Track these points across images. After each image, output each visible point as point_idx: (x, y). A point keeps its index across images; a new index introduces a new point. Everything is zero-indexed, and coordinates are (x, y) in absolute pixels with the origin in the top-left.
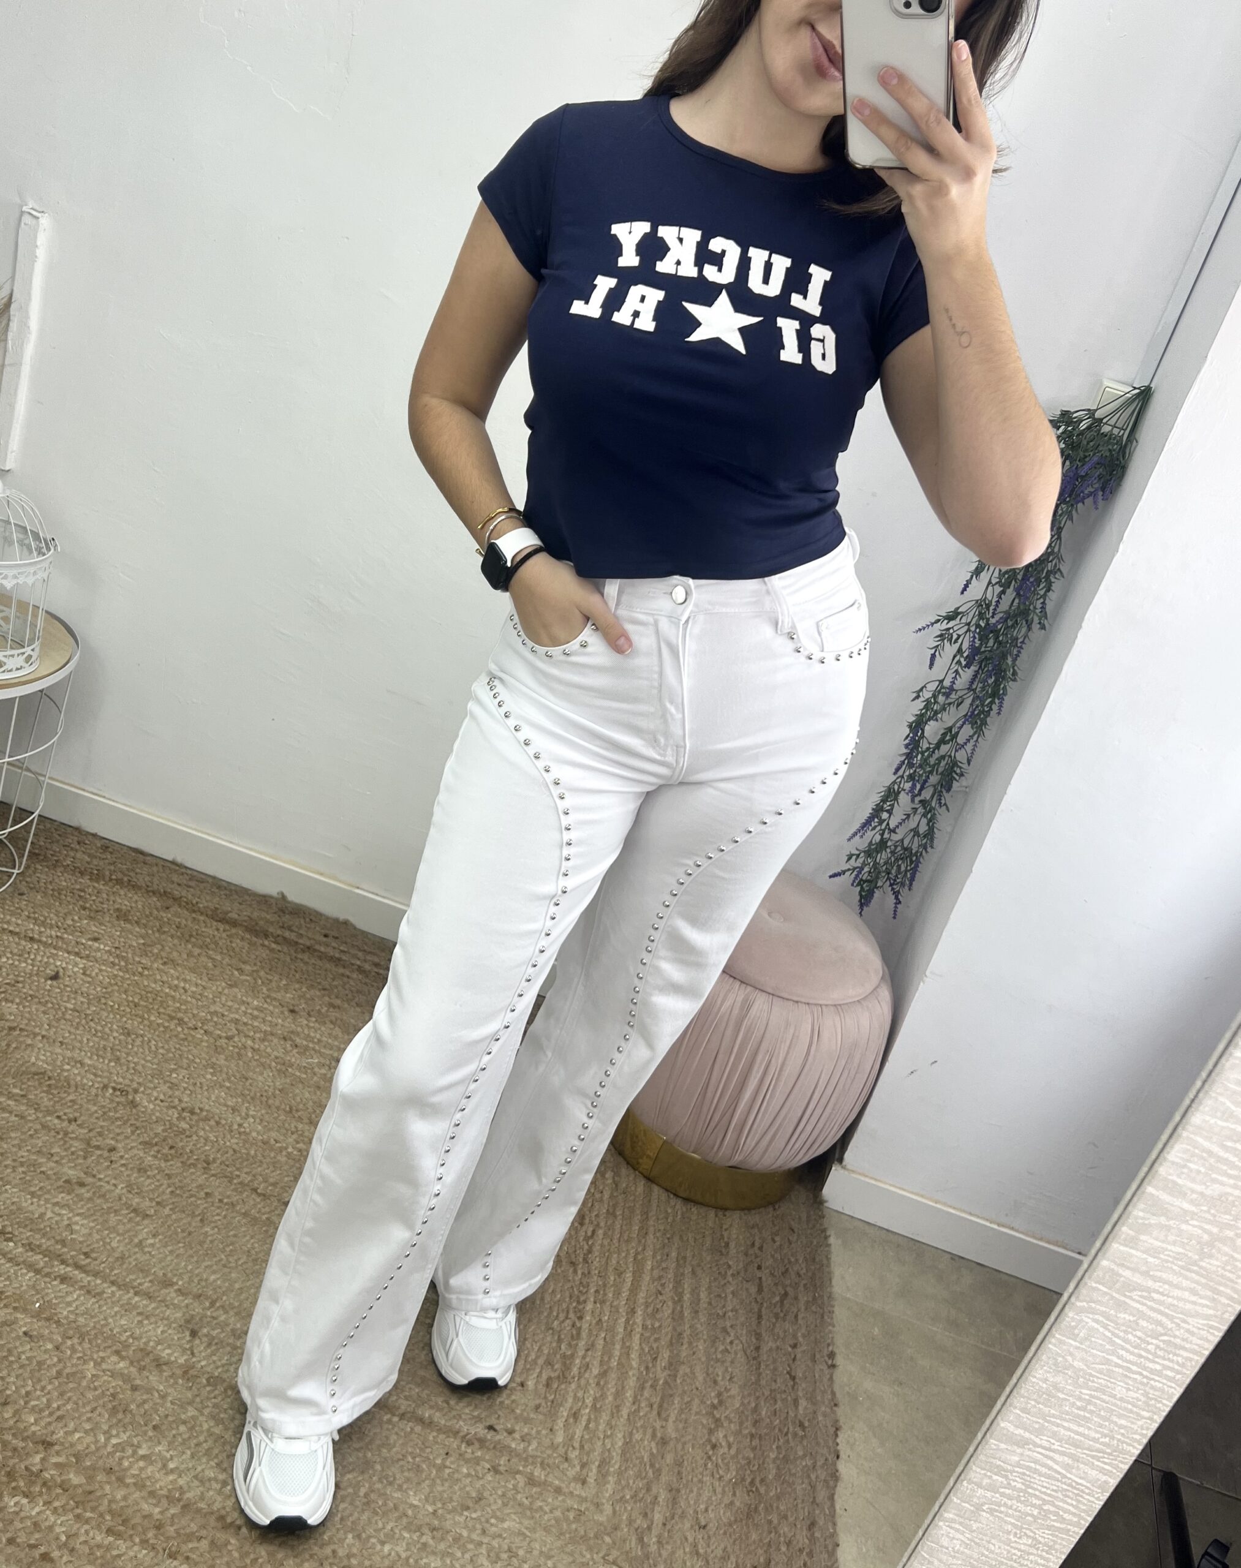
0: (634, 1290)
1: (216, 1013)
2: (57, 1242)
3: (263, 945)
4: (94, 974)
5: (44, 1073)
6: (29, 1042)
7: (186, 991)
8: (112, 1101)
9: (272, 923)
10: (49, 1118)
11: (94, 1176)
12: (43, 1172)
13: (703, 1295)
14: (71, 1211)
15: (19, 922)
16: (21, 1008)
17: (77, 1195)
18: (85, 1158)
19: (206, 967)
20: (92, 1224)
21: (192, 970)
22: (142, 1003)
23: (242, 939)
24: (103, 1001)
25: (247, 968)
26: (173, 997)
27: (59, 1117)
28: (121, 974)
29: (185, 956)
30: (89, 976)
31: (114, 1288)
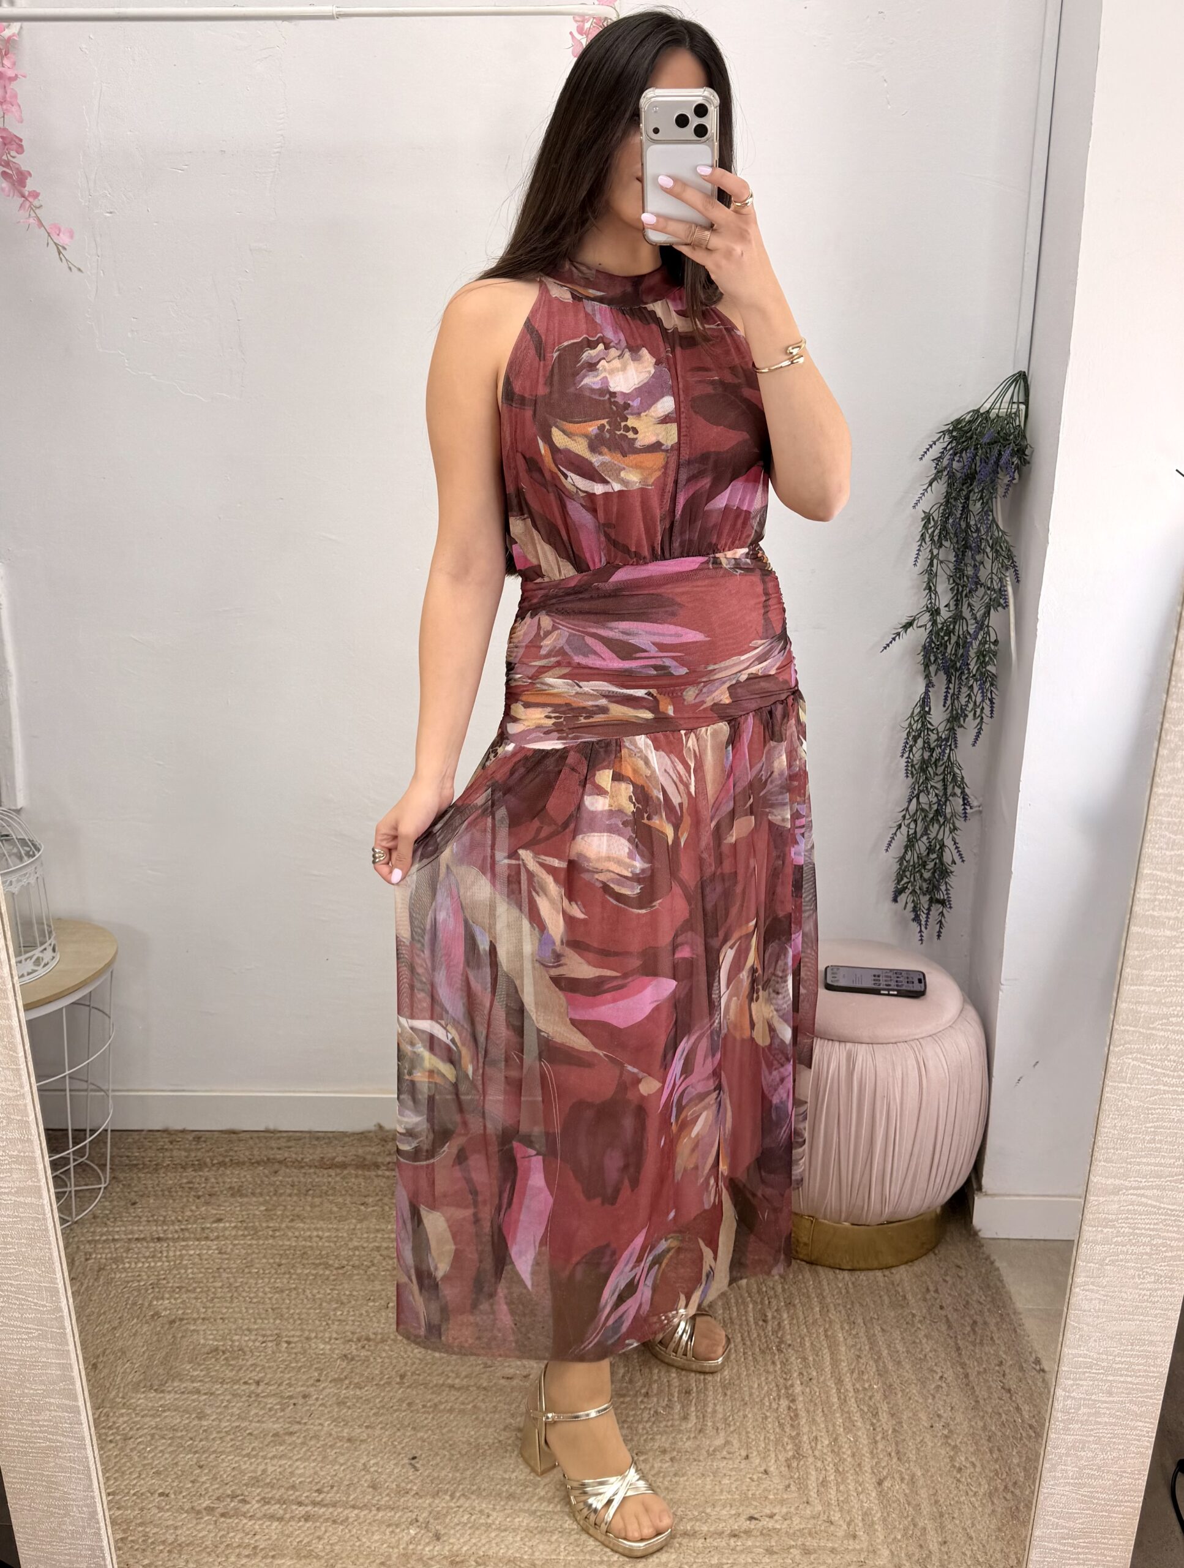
0: (835, 1363)
1: (356, 1248)
2: (287, 1489)
3: (377, 1176)
4: (229, 1250)
5: (216, 1349)
6: (192, 1328)
7: (321, 1238)
8: (290, 1354)
9: (379, 1154)
10: (236, 1387)
11: (299, 1423)
12: (250, 1434)
13: (900, 1347)
14: (290, 1458)
15: (141, 1228)
16: (173, 1301)
17: (290, 1444)
18: (283, 1410)
19: (331, 1212)
20: (313, 1465)
21: (321, 1218)
22: (283, 1262)
23: (357, 1176)
24: (247, 1270)
25: (370, 1200)
26: (311, 1247)
27: (245, 1383)
28: (254, 1242)
29: (308, 1208)
30: (225, 1253)
31: (356, 1511)
